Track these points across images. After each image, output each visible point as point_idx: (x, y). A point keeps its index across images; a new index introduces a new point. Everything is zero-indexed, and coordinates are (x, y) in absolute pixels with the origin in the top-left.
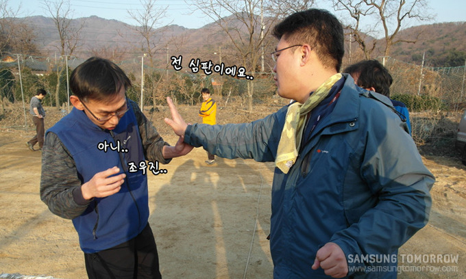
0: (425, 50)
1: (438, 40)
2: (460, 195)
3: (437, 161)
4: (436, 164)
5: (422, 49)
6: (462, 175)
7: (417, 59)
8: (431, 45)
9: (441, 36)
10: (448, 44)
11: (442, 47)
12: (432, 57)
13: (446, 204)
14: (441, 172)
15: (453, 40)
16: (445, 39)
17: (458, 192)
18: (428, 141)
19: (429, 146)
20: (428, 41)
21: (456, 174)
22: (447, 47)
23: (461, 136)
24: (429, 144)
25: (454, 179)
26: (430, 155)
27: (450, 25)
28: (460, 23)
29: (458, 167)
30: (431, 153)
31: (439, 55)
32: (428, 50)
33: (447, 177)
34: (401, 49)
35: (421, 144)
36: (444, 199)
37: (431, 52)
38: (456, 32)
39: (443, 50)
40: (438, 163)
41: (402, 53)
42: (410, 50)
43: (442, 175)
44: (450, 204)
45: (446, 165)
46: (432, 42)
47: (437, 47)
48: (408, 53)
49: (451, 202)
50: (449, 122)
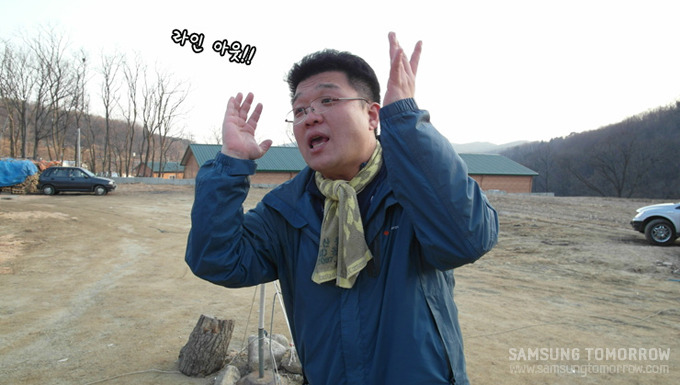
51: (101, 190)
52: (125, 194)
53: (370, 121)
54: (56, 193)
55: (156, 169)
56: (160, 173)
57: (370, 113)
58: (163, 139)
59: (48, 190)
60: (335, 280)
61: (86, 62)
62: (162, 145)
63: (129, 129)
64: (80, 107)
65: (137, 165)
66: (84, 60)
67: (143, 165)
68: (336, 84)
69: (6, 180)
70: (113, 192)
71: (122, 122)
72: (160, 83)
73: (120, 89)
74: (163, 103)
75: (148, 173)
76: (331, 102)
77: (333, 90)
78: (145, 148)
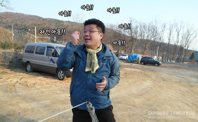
0: (14, 24)
1: (19, 20)
2: (21, 85)
3: (16, 71)
4: (15, 72)
5: (12, 23)
6: (24, 76)
7: (10, 27)
8: (16, 22)
9: (20, 19)
10: (23, 22)
11: (21, 23)
12: (17, 27)
13: (14, 90)
14: (16, 76)
15: (25, 21)
16: (22, 20)
17: (20, 84)
18: (11, 62)
19: (11, 65)
20: (14, 20)
21: (22, 75)
22: (22, 24)
23: (24, 60)
24: (11, 64)
25: (20, 78)
26: (13, 69)
27: (23, 15)
28: (27, 15)
29: (24, 73)
30: (13, 68)
31: (20, 26)
32: (15, 23)
33: (18, 77)
34: (2, 21)
35: (7, 64)
36: (14, 87)
37: (16, 25)
38: (26, 18)
39: (21, 25)
40: (16, 72)
41: (3, 23)
42: (7, 22)
43: (16, 77)
44: (16, 89)
45: (19, 72)
46: (16, 20)
47: (19, 23)
48: (6, 24)
49: (16, 88)
50: (20, 54)
51: (157, 65)
52: (164, 67)
53: (101, 37)
54: (144, 64)
55: (182, 60)
56: (183, 62)
57: (101, 35)
58: (186, 50)
59: (142, 63)
60: (91, 71)
61: (165, 27)
62: (185, 52)
63: (175, 47)
64: (161, 40)
65: (176, 58)
66: (165, 26)
67: (178, 59)
68: (94, 28)
69: (133, 60)
70: (160, 65)
71: (173, 45)
72: (188, 31)
73: (174, 34)
74: (188, 38)
75: (179, 61)
76: (92, 32)
77: (93, 29)
78: (180, 53)
